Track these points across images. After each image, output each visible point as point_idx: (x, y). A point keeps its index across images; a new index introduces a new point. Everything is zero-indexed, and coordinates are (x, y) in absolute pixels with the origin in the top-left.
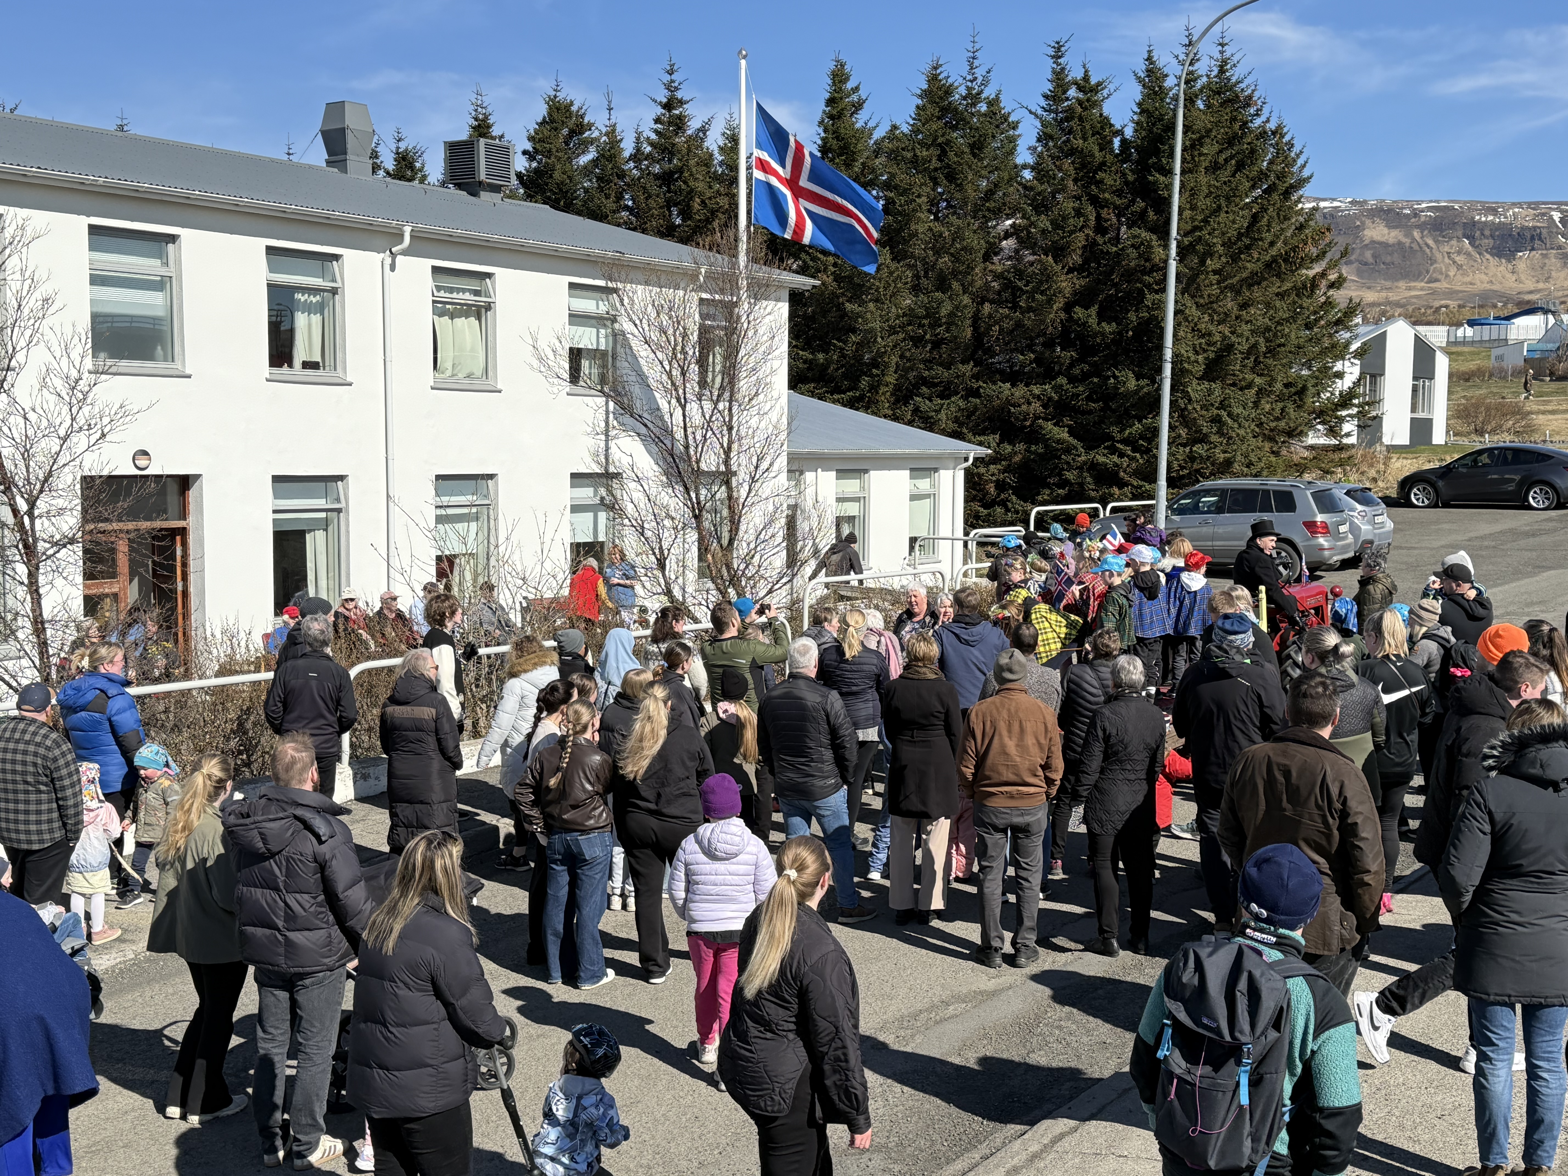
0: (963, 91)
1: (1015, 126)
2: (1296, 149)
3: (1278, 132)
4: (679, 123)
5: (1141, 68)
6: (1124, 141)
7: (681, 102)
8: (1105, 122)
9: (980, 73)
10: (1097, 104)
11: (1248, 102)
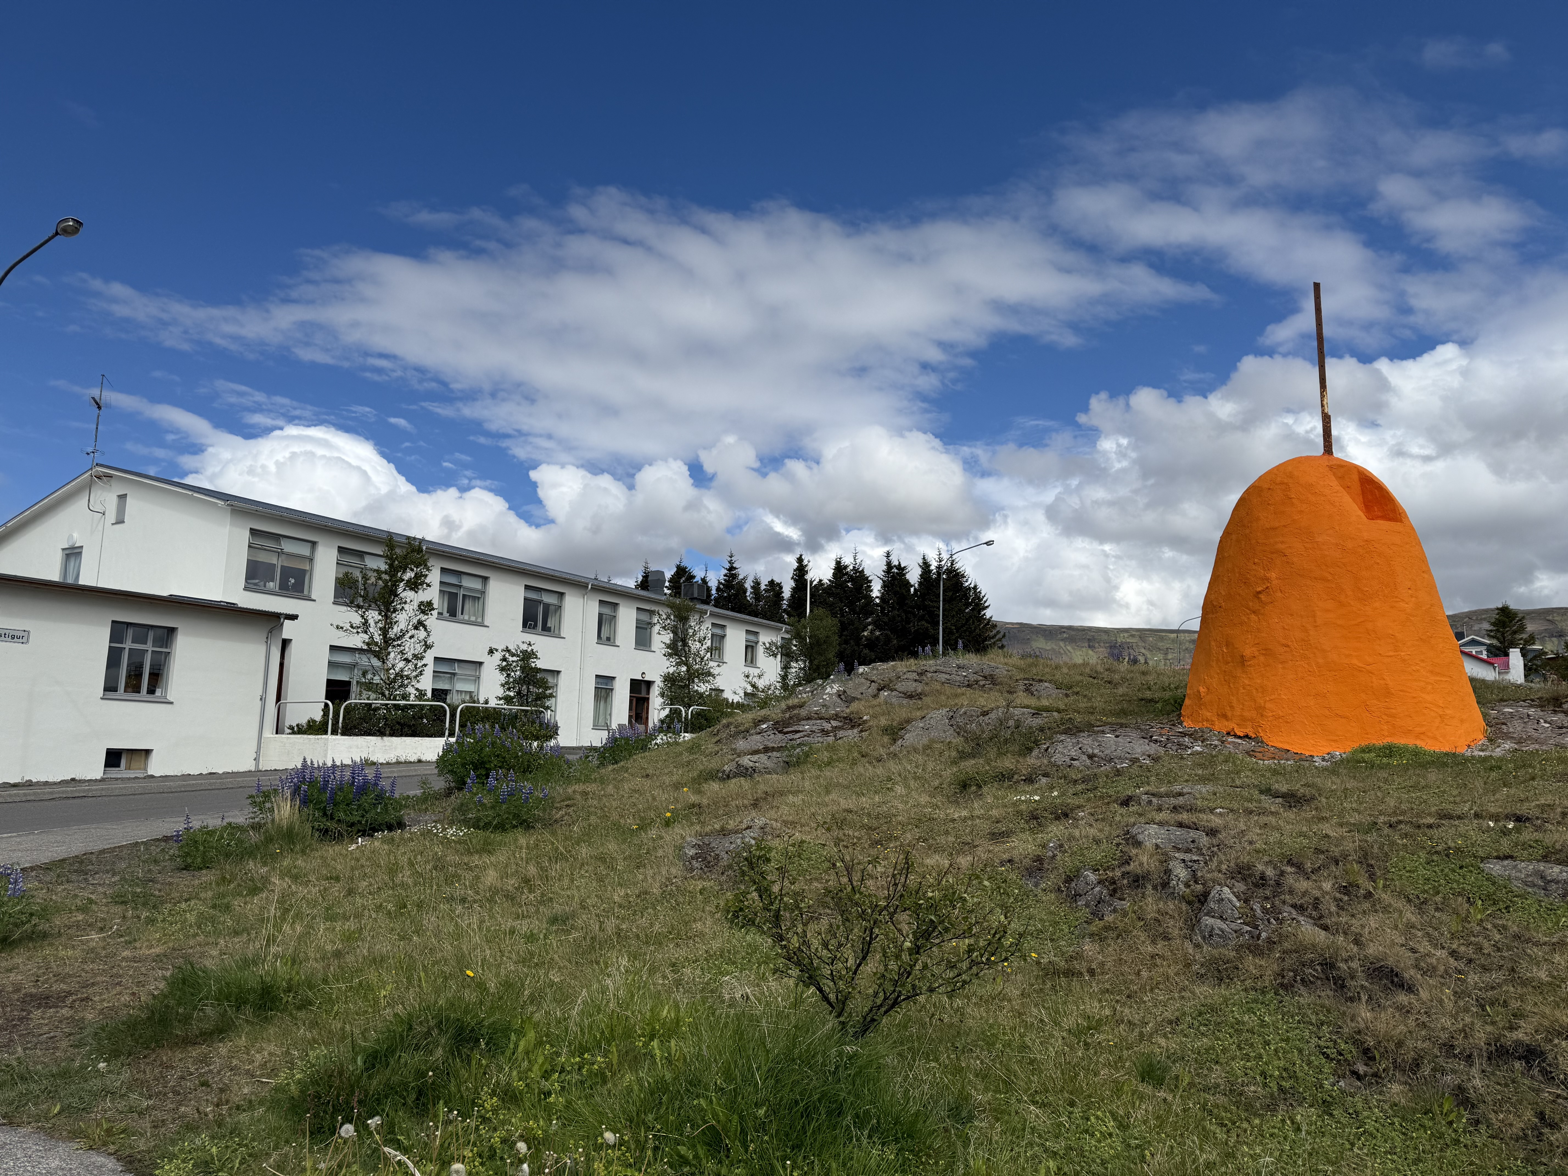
0: (851, 567)
1: (870, 581)
2: (983, 594)
3: (975, 588)
4: (734, 576)
5: (921, 561)
6: (915, 589)
7: (735, 568)
8: (908, 582)
9: (858, 561)
10: (904, 575)
11: (963, 576)
